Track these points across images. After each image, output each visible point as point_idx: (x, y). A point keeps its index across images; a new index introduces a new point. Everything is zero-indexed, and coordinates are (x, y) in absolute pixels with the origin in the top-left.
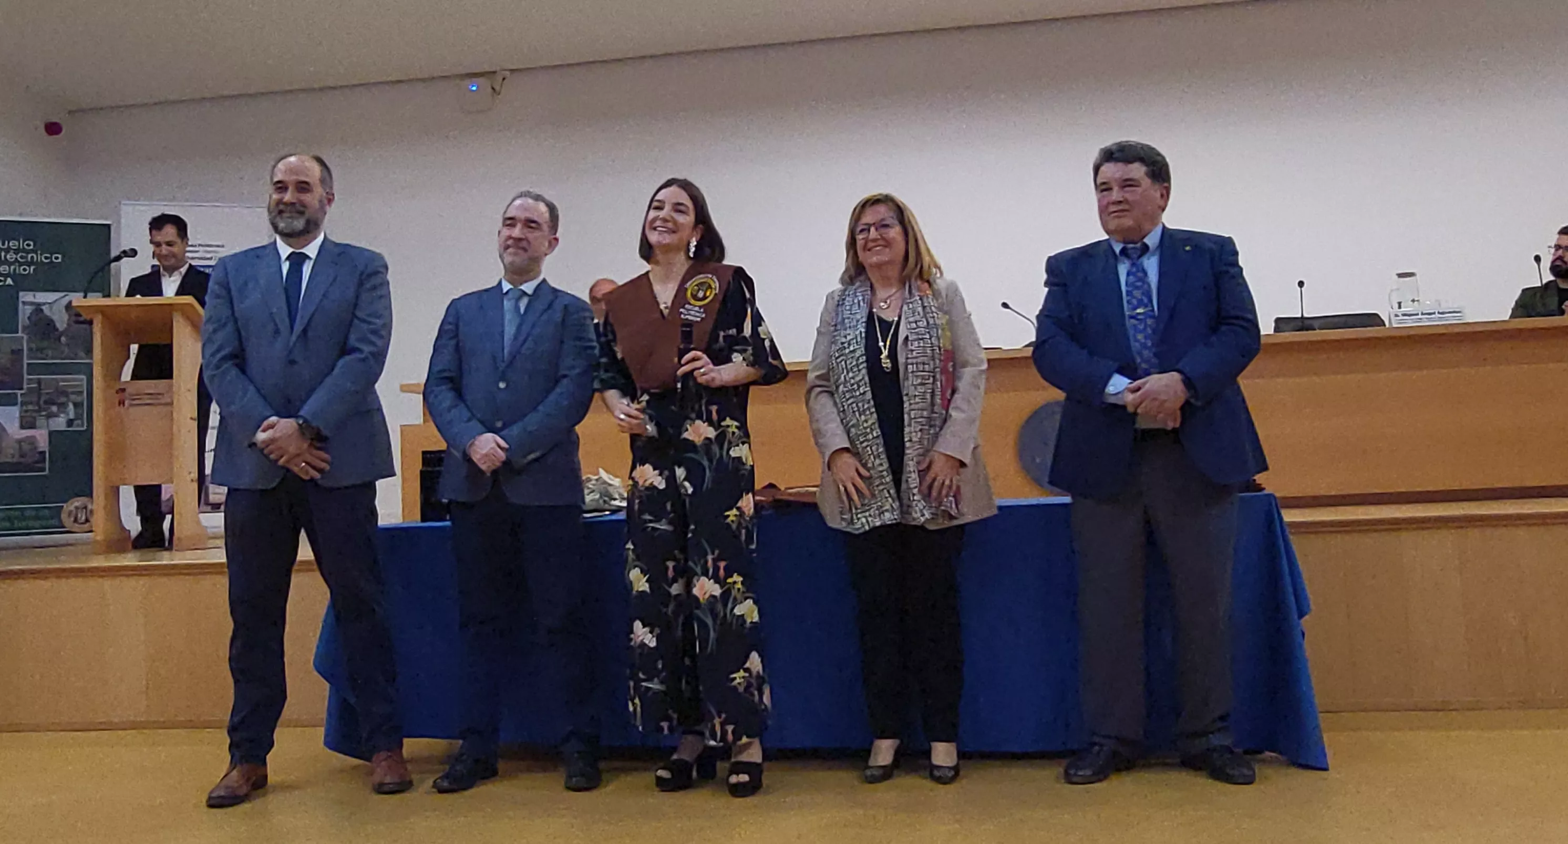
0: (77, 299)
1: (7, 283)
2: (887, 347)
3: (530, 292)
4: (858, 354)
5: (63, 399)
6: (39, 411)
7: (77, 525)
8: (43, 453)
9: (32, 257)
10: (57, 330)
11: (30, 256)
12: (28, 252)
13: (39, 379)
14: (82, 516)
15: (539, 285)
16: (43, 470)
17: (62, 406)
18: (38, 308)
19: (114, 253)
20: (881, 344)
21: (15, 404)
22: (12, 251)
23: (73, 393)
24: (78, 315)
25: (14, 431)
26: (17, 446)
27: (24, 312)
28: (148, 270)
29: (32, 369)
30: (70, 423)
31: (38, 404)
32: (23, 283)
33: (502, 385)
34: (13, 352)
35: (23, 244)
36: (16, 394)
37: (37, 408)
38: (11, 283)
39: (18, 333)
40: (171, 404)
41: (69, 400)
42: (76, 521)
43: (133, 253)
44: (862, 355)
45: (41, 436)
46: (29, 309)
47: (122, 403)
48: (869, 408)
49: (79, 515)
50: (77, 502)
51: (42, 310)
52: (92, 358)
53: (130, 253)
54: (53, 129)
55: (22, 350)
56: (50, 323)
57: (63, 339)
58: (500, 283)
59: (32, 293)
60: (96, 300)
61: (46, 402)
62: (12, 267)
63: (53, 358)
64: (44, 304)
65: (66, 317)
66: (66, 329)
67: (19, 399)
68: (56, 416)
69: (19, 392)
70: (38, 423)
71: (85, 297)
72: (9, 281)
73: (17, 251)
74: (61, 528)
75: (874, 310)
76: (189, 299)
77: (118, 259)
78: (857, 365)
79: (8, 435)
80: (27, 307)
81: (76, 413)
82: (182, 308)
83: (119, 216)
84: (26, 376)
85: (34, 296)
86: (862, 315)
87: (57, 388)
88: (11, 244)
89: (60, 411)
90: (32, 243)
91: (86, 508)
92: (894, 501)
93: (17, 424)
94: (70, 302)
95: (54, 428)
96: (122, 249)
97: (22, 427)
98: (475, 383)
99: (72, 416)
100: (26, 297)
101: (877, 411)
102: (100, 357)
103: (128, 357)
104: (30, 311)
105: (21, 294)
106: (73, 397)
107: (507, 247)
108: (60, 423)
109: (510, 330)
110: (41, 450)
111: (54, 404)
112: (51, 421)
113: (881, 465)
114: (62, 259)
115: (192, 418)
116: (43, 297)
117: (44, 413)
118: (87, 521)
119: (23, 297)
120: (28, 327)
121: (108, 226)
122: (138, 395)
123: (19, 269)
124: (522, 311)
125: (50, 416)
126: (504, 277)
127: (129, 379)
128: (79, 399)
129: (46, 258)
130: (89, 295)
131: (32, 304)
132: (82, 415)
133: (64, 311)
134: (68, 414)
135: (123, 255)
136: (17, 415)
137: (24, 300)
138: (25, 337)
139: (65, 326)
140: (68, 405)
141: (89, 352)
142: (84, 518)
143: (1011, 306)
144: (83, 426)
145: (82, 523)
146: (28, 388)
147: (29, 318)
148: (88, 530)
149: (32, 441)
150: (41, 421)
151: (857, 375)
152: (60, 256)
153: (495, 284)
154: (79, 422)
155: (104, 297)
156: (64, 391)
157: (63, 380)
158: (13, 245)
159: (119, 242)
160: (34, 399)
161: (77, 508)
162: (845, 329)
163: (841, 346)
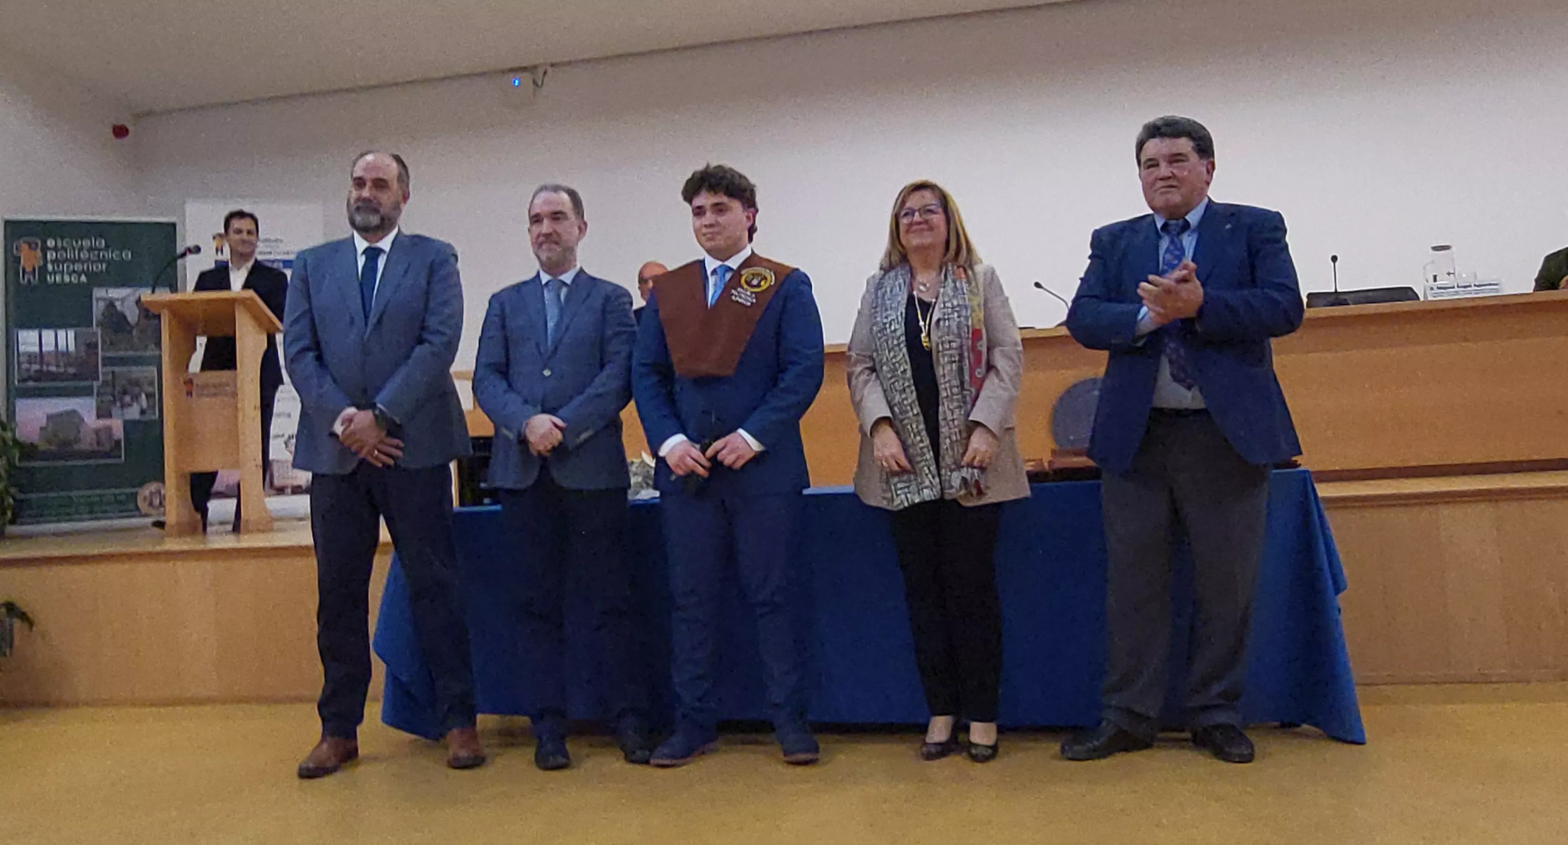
0: (146, 295)
1: (81, 280)
3: (568, 282)
4: (898, 333)
5: (137, 390)
6: (114, 402)
7: (151, 509)
8: (118, 442)
9: (104, 256)
10: (129, 324)
11: (101, 254)
12: (100, 250)
13: (113, 371)
14: (156, 500)
15: (577, 274)
16: (119, 458)
17: (136, 398)
18: (111, 304)
19: (180, 250)
20: (921, 323)
21: (91, 394)
22: (85, 250)
23: (145, 384)
24: (147, 310)
25: (91, 421)
26: (94, 436)
27: (98, 309)
28: (212, 266)
29: (108, 361)
30: (143, 412)
31: (114, 396)
32: (97, 280)
33: (547, 373)
34: (89, 345)
35: (95, 243)
36: (91, 387)
38: (85, 280)
40: (236, 394)
41: (141, 390)
42: (151, 504)
43: (197, 250)
44: (902, 335)
45: (116, 425)
46: (102, 304)
47: (189, 393)
48: (909, 386)
49: (154, 500)
50: (153, 487)
51: (115, 307)
52: (160, 350)
53: (194, 249)
54: (120, 132)
55: (96, 344)
56: (122, 316)
57: (134, 332)
58: (539, 276)
59: (104, 291)
60: (164, 295)
61: (119, 393)
62: (86, 265)
63: (126, 351)
64: (118, 300)
66: (137, 324)
67: (96, 391)
68: (130, 405)
69: (95, 384)
70: (114, 413)
71: (153, 292)
73: (90, 249)
74: (136, 511)
75: (914, 292)
77: (183, 255)
78: (899, 345)
79: (86, 424)
80: (100, 303)
81: (148, 405)
82: (243, 302)
83: (184, 215)
84: (101, 369)
85: (107, 292)
86: (903, 298)
88: (84, 244)
89: (133, 402)
90: (103, 241)
91: (159, 492)
92: (933, 477)
93: (93, 414)
94: (140, 298)
95: (127, 417)
96: (187, 246)
97: (99, 416)
98: (522, 372)
99: (144, 406)
100: (98, 293)
101: (917, 389)
102: (168, 350)
103: (195, 349)
104: (103, 308)
105: (95, 290)
106: (144, 388)
107: (539, 243)
108: (133, 413)
109: (552, 321)
110: (115, 438)
111: (127, 395)
112: (125, 410)
113: (922, 441)
114: (132, 256)
116: (115, 293)
117: (118, 403)
118: (161, 503)
119: (96, 293)
120: (102, 322)
121: (174, 225)
122: (206, 386)
123: (92, 267)
124: (562, 299)
125: (123, 406)
126: (541, 270)
127: (198, 369)
128: (150, 389)
129: (117, 255)
130: (157, 290)
131: (104, 299)
132: (154, 405)
133: (134, 306)
134: (141, 405)
135: (189, 250)
136: (94, 404)
137: (99, 296)
138: (99, 330)
139: (136, 319)
140: (141, 396)
141: (158, 344)
142: (158, 502)
143: (1043, 285)
144: (154, 414)
145: (157, 508)
146: (103, 380)
147: (103, 314)
148: (164, 513)
149: (109, 429)
150: (116, 411)
151: (899, 355)
152: (129, 253)
153: (534, 276)
155: (172, 292)
156: (137, 383)
157: (136, 372)
158: (86, 243)
159: (184, 239)
160: (109, 390)
161: (151, 493)
162: (886, 310)
163: (883, 327)
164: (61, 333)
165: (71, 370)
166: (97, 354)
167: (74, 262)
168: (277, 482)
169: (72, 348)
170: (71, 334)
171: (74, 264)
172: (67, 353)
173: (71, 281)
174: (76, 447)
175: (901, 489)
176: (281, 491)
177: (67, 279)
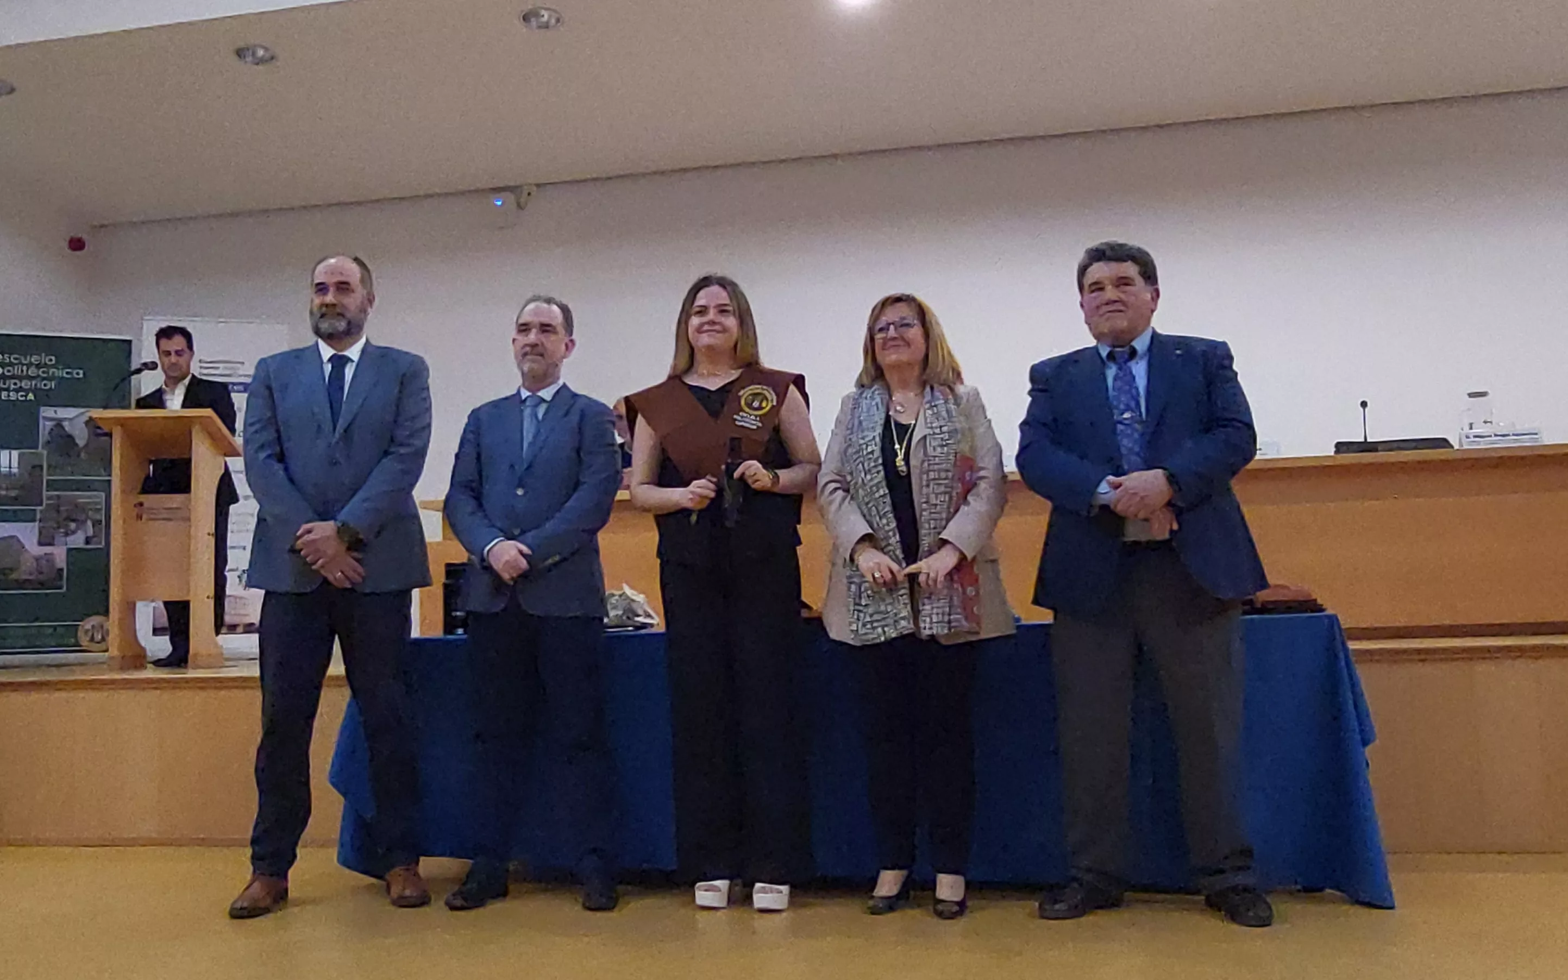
0: (97, 413)
1: (28, 398)
2: (903, 451)
3: (548, 398)
4: (873, 455)
6: (59, 528)
7: (93, 644)
8: (61, 570)
9: (53, 373)
10: (77, 445)
11: (51, 371)
12: (49, 367)
13: (58, 497)
14: (98, 635)
15: (558, 392)
16: (60, 588)
17: (81, 523)
18: (59, 424)
19: (135, 365)
20: (897, 445)
21: (34, 521)
22: (34, 366)
23: (91, 509)
24: (98, 429)
25: (33, 548)
26: (35, 564)
27: (45, 427)
29: (51, 485)
30: (88, 541)
31: (58, 523)
32: (46, 399)
33: (520, 492)
34: (34, 467)
35: (46, 359)
36: (35, 511)
37: (55, 525)
38: (33, 398)
39: (37, 448)
40: (189, 519)
41: (88, 517)
42: (92, 639)
43: (152, 366)
45: (59, 554)
46: (49, 424)
47: (140, 517)
48: (887, 513)
49: (96, 635)
50: (95, 620)
51: (63, 428)
52: (110, 475)
53: (150, 366)
54: (76, 245)
55: (41, 467)
56: (70, 437)
57: (83, 455)
58: (519, 392)
59: (53, 409)
60: (115, 412)
61: (63, 519)
62: (34, 383)
63: (72, 474)
64: (66, 419)
65: (86, 431)
66: (86, 446)
67: (38, 516)
68: (74, 532)
69: (39, 508)
70: (56, 541)
71: (105, 410)
72: (31, 396)
73: (38, 366)
74: (76, 646)
75: (891, 413)
76: (208, 412)
77: (138, 371)
78: (874, 467)
79: (27, 551)
80: (47, 423)
81: (94, 532)
82: (200, 422)
83: (137, 331)
84: (45, 493)
85: (55, 412)
86: (879, 419)
87: (76, 506)
88: (33, 360)
89: (78, 528)
90: (53, 358)
91: (102, 627)
93: (35, 541)
94: (90, 418)
95: (72, 545)
96: (143, 361)
97: (41, 544)
98: (494, 491)
99: (90, 532)
100: (47, 413)
102: (117, 473)
104: (50, 427)
105: (42, 409)
106: (90, 513)
107: (525, 354)
108: (77, 540)
109: (528, 437)
110: (58, 567)
111: (73, 521)
112: (68, 539)
114: (84, 374)
115: (209, 534)
116: (64, 413)
117: (62, 530)
118: (103, 639)
119: (44, 412)
120: (49, 442)
121: (128, 340)
122: (157, 510)
123: (41, 385)
124: (540, 416)
125: (67, 534)
126: (524, 385)
128: (98, 517)
129: (67, 373)
130: (109, 408)
131: (52, 419)
132: (101, 530)
133: (84, 425)
134: (86, 532)
135: (144, 368)
136: (36, 532)
137: (44, 414)
138: (45, 452)
139: (86, 440)
141: (107, 465)
142: (100, 637)
144: (100, 543)
145: (98, 643)
146: (47, 504)
147: (50, 435)
148: (104, 648)
149: (49, 558)
150: (59, 539)
151: (876, 478)
152: (81, 372)
153: (514, 392)
154: (95, 539)
155: (125, 409)
156: (82, 508)
157: (83, 497)
158: (34, 359)
159: (139, 355)
160: (55, 515)
161: (93, 627)
162: (863, 431)
163: (858, 448)
164: (5, 453)
165: (13, 493)
166: (41, 476)
167: (20, 378)
168: (228, 619)
169: (15, 470)
170: (15, 454)
171: (21, 381)
172: (10, 474)
173: (18, 398)
174: (14, 576)
175: (877, 621)
176: (233, 628)
177: (13, 396)
